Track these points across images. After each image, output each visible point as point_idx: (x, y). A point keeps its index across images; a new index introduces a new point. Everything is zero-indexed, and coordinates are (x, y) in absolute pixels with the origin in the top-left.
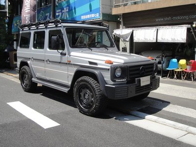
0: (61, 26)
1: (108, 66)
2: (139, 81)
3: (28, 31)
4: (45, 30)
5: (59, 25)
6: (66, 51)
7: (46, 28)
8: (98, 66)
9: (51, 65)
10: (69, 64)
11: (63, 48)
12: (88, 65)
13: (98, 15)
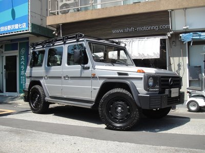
0: (83, 41)
1: (141, 75)
2: (170, 92)
3: (42, 49)
4: (63, 46)
5: (81, 40)
6: (89, 64)
7: (65, 43)
8: (129, 76)
9: (70, 81)
10: (93, 77)
11: (86, 62)
12: (117, 76)
13: (24, 25)
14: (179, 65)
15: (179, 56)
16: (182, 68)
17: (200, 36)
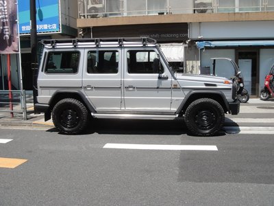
6: (167, 73)
10: (174, 88)
13: (54, 26)
14: (193, 67)
15: (193, 60)
16: (195, 69)
17: (210, 44)
